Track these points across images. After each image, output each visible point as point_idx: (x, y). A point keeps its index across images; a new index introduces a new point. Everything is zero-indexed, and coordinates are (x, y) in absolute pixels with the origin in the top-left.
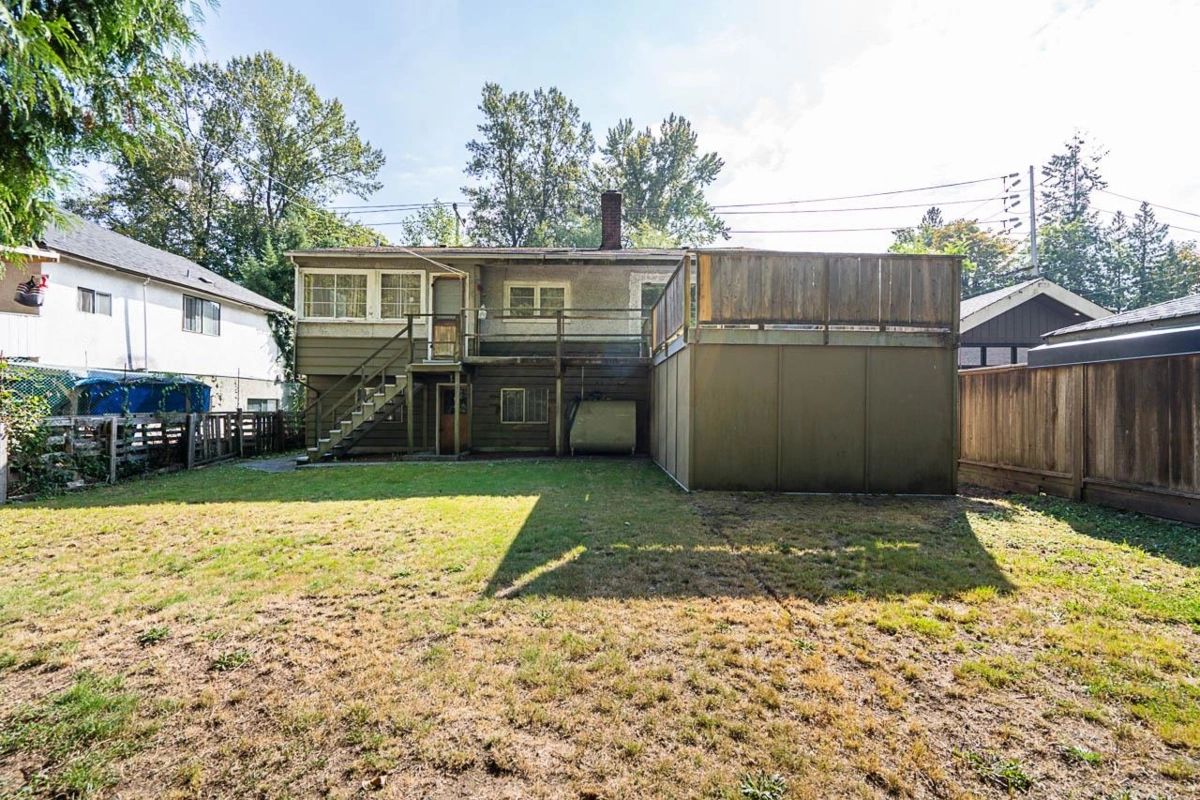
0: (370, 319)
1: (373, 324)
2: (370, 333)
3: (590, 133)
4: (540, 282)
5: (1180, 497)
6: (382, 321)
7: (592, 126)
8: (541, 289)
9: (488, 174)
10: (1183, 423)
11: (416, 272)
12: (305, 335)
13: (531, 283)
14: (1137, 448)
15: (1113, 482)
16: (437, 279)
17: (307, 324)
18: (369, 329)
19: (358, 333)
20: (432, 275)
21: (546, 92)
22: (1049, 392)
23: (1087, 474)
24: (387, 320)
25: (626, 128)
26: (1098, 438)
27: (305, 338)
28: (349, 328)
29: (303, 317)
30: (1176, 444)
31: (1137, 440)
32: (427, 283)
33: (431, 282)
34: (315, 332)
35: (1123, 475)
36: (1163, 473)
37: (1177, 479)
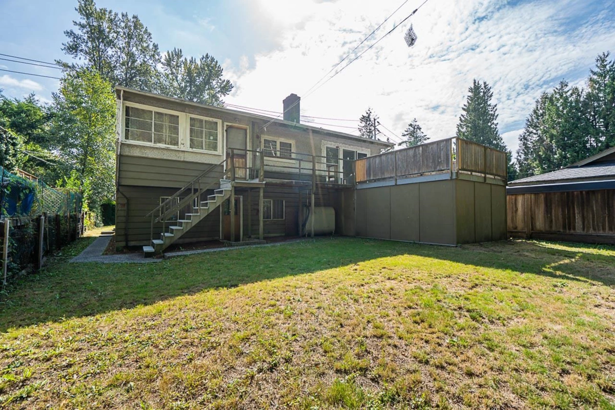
0: (182, 148)
1: (184, 151)
2: (182, 157)
3: (158, 51)
4: (280, 139)
5: (572, 234)
6: (191, 150)
7: (159, 47)
8: (280, 142)
9: (81, 56)
10: (571, 212)
11: (215, 120)
12: (127, 154)
13: (275, 138)
14: (554, 220)
15: (544, 231)
16: (229, 127)
17: (129, 145)
18: (181, 155)
19: (173, 157)
20: (226, 124)
21: (130, 17)
22: (513, 203)
23: (532, 229)
24: (194, 150)
25: (178, 54)
26: (537, 218)
27: (127, 156)
28: (165, 152)
29: (124, 139)
30: (569, 218)
31: (553, 218)
32: (223, 129)
33: (225, 129)
34: (137, 153)
35: (547, 228)
36: (564, 227)
37: (570, 229)
